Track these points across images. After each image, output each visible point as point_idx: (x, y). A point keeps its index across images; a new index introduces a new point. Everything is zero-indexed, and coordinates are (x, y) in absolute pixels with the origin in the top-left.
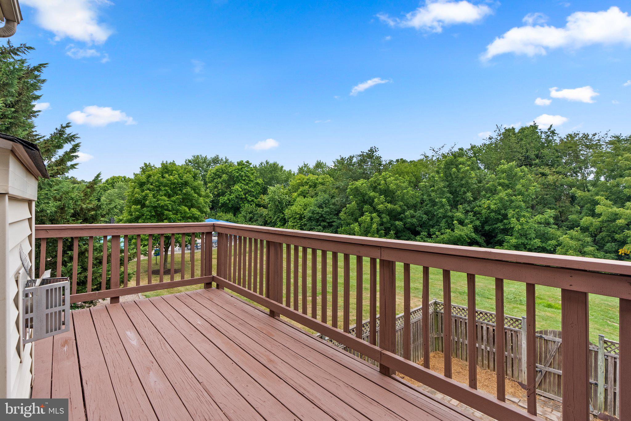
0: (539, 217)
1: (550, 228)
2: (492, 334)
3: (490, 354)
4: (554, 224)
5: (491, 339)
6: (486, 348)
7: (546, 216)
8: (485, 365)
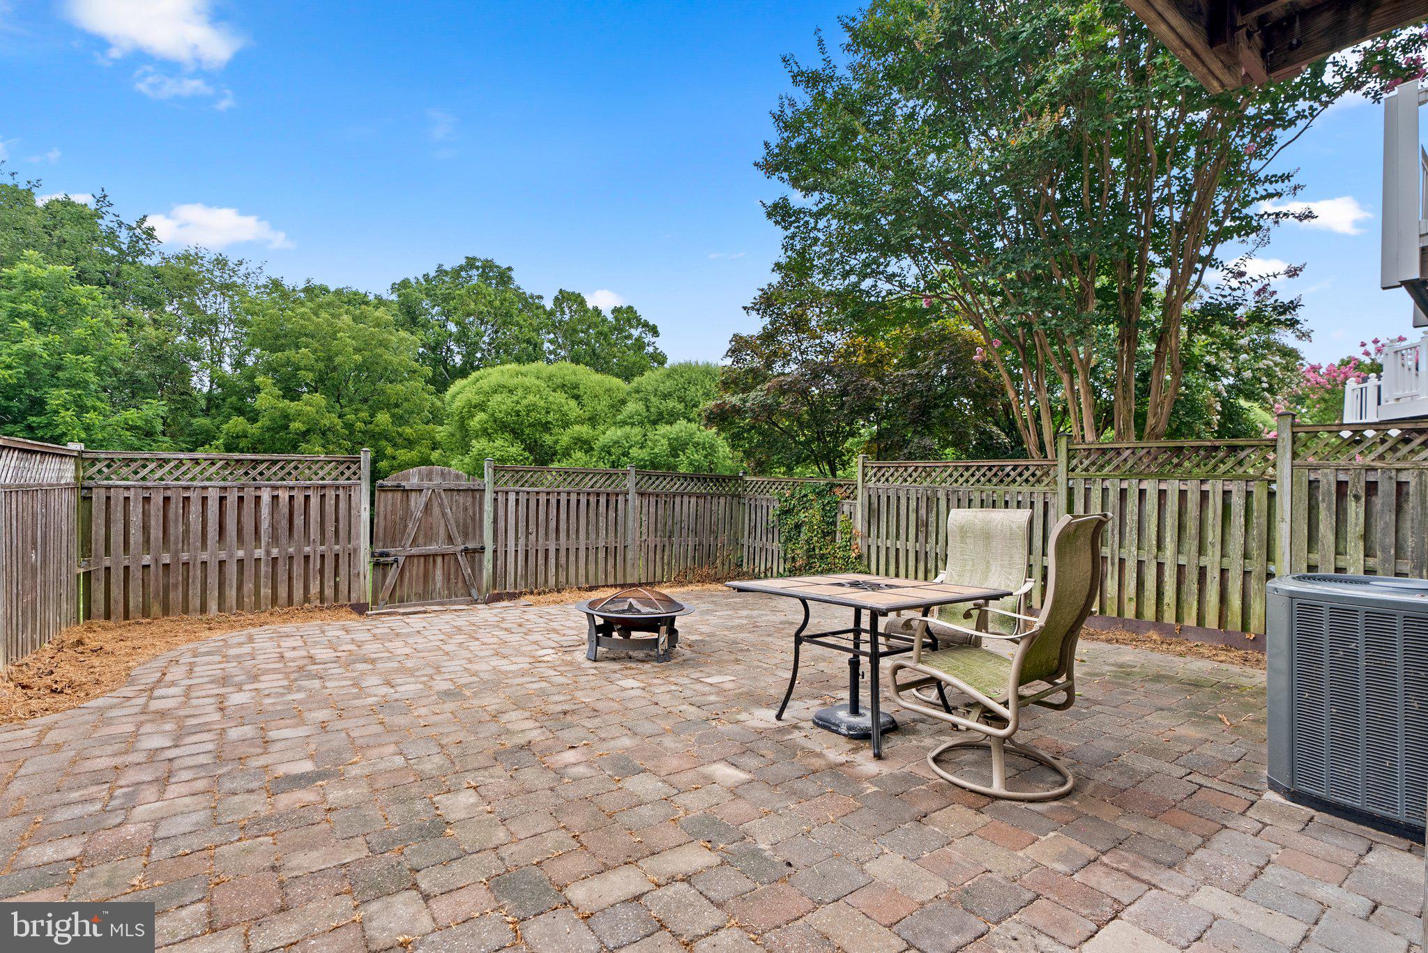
3: (280, 562)
5: (284, 524)
6: (267, 553)
8: (263, 601)
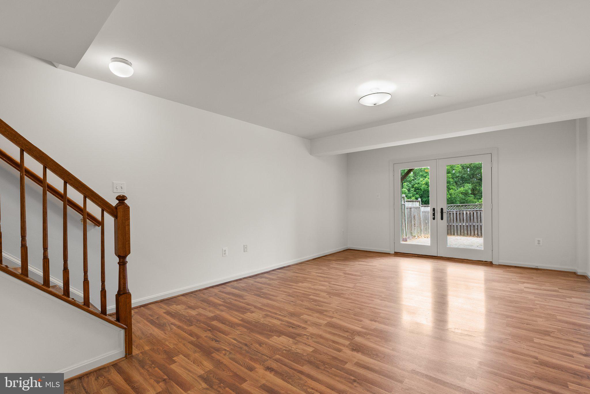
0: (462, 189)
1: (469, 197)
2: (469, 215)
3: (468, 226)
4: (471, 194)
5: (469, 218)
6: (466, 224)
7: (466, 188)
